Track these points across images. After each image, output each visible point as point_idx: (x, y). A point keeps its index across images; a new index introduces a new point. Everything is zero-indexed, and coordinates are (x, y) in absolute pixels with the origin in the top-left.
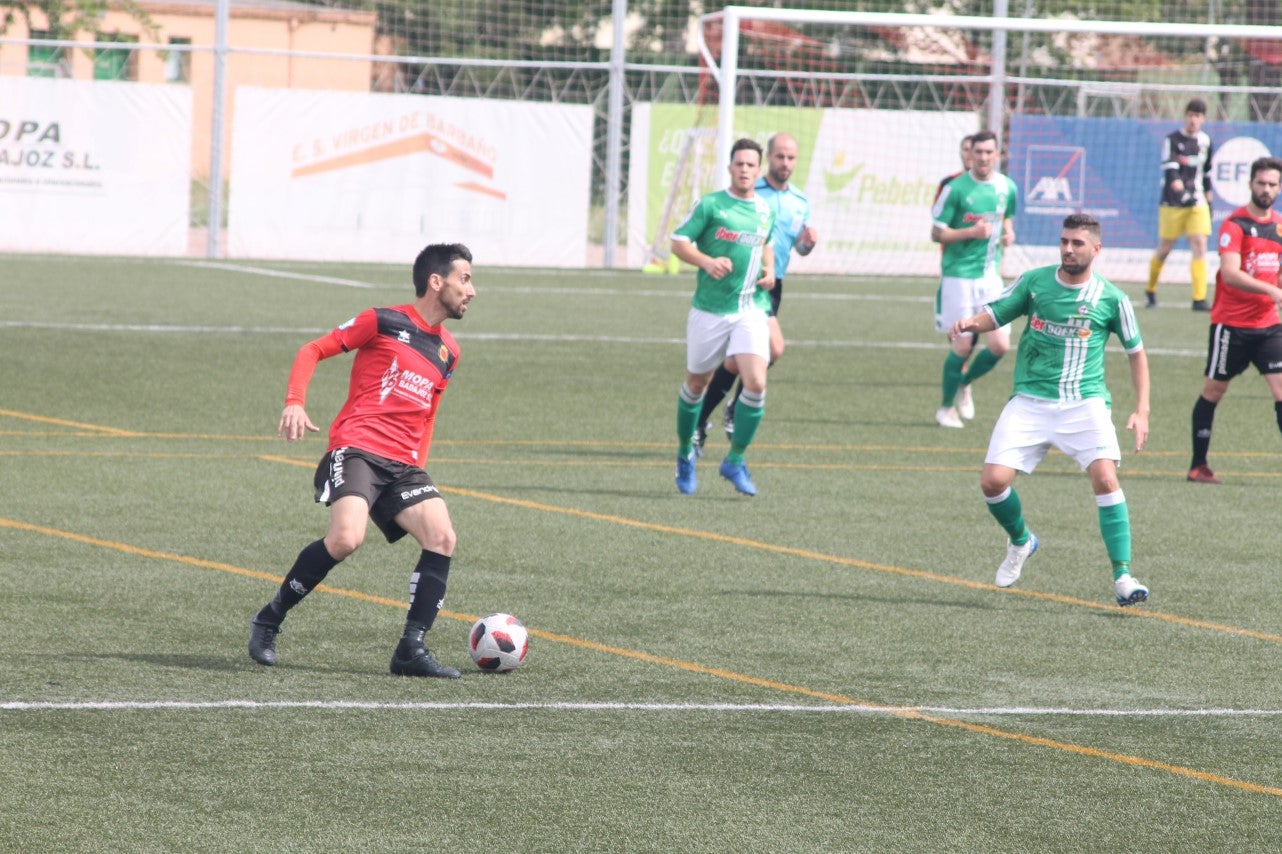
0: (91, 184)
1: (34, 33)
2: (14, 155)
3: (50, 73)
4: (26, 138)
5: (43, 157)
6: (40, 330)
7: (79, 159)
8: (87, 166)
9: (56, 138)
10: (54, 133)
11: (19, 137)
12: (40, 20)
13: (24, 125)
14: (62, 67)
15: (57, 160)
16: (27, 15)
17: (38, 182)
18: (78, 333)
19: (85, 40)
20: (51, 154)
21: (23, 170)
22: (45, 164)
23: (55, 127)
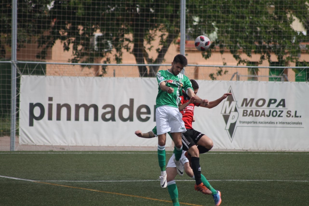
0: (298, 123)
1: (272, 64)
2: (267, 113)
3: (280, 80)
4: (272, 105)
5: (279, 113)
6: (280, 183)
7: (293, 114)
8: (296, 116)
9: (284, 105)
10: (283, 103)
11: (269, 106)
12: (274, 58)
13: (271, 100)
14: (284, 77)
15: (284, 114)
16: (269, 56)
17: (277, 123)
18: (295, 184)
19: (293, 65)
20: (282, 112)
21: (271, 119)
22: (279, 116)
23: (283, 100)
